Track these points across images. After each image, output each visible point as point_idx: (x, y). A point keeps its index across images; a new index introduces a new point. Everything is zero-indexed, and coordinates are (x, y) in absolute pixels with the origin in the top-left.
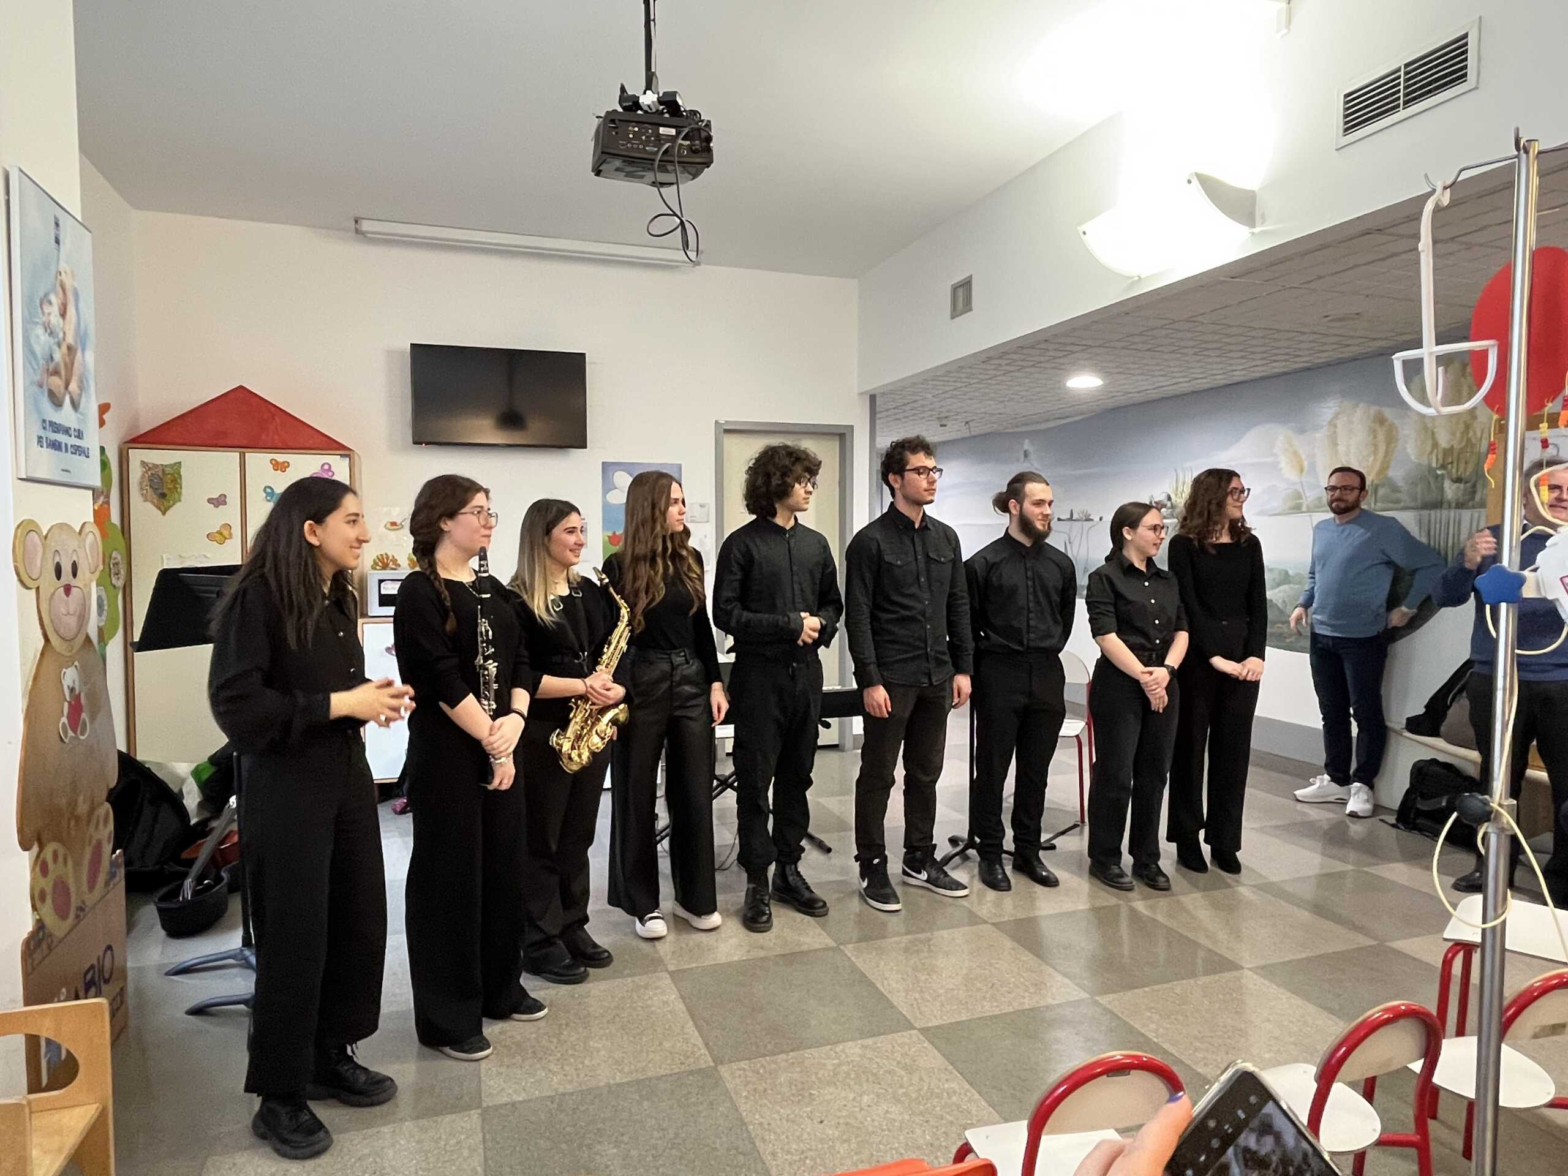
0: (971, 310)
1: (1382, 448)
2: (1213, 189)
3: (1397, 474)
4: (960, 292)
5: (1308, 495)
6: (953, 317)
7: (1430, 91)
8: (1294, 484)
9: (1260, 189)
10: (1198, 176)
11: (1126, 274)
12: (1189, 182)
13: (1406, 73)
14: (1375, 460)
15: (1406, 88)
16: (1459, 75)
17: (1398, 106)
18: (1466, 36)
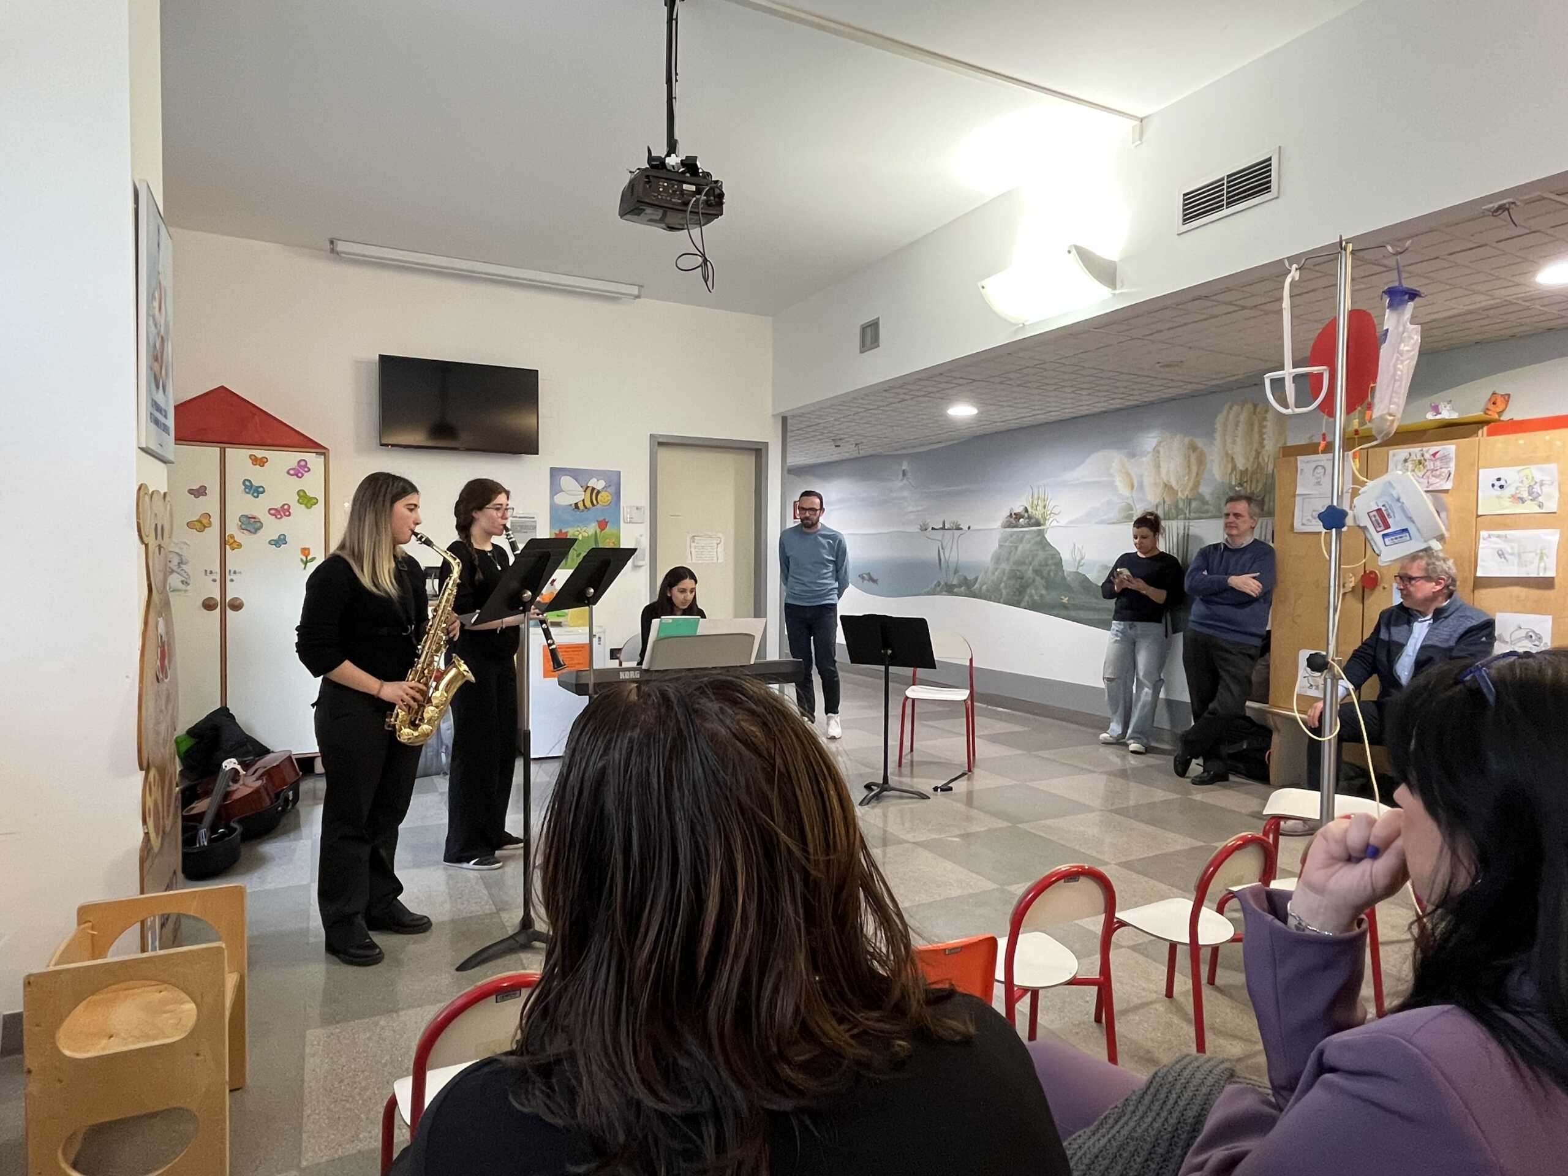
0: (878, 346)
1: (1194, 469)
2: (1089, 260)
3: (1205, 490)
4: (869, 330)
5: (1137, 507)
6: (862, 352)
7: (1245, 197)
8: (1128, 498)
9: (1120, 261)
10: (1077, 248)
11: (1013, 321)
12: (1069, 252)
13: (1228, 182)
14: (1189, 480)
15: (1228, 193)
16: (1264, 187)
17: (1223, 205)
18: (1270, 159)
